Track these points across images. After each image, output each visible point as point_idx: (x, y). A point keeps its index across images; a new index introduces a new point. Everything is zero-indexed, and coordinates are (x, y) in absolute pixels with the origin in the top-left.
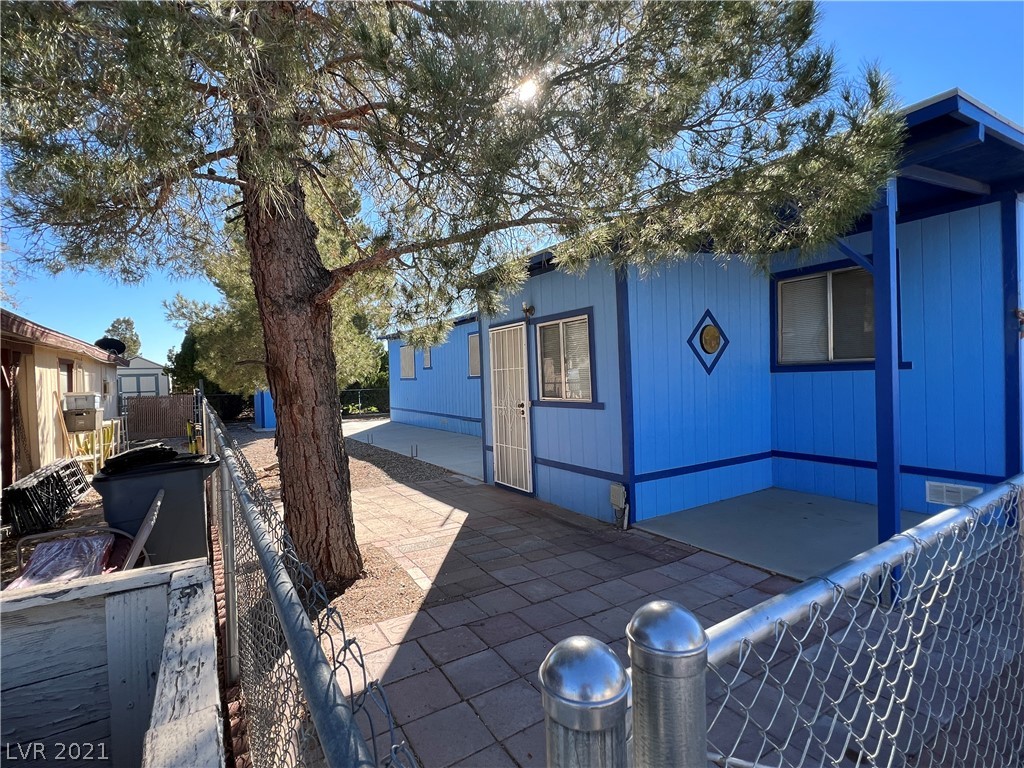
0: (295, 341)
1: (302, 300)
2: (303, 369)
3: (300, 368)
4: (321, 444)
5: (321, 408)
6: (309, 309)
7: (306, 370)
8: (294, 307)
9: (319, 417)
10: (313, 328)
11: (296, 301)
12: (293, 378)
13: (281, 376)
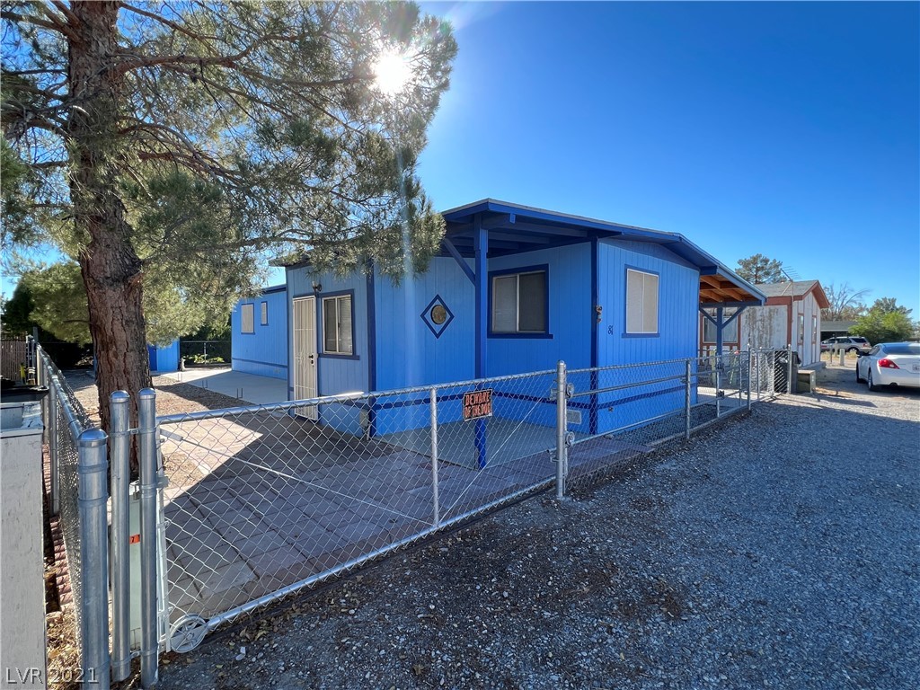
0: (112, 307)
1: (118, 281)
2: (118, 326)
3: (115, 326)
4: (131, 378)
5: (132, 354)
6: (123, 287)
7: (121, 328)
8: (111, 285)
9: (129, 360)
10: (125, 300)
11: (113, 280)
12: (109, 333)
13: (100, 331)
